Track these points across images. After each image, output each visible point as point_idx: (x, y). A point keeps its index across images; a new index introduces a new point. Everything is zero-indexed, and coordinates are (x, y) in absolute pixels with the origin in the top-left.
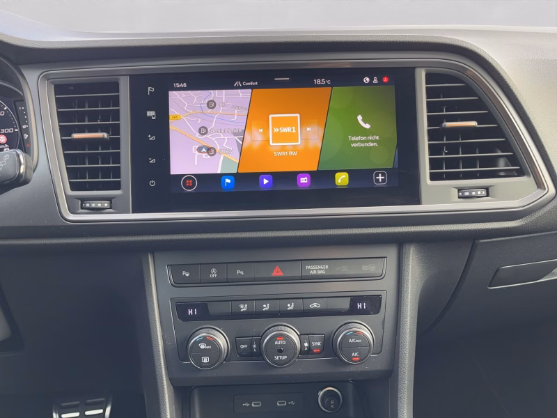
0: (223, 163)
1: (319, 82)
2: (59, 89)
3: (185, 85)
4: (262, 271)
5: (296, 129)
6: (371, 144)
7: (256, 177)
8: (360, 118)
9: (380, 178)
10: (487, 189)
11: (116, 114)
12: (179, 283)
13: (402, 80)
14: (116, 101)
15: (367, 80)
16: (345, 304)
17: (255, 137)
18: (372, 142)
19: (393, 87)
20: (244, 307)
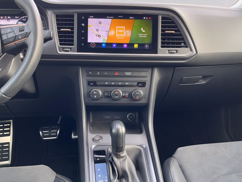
0: (103, 40)
1: (131, 18)
2: (57, 16)
3: (93, 17)
4: (112, 74)
5: (124, 31)
6: (145, 37)
7: (112, 44)
8: (142, 29)
9: (147, 46)
10: (176, 51)
11: (73, 24)
12: (88, 75)
13: (154, 18)
14: (73, 20)
15: (144, 18)
16: (136, 84)
17: (112, 33)
19: (152, 20)
20: (107, 83)
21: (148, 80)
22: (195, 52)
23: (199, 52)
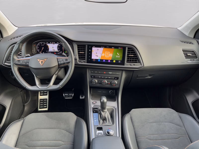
0: (99, 58)
1: (112, 48)
2: (78, 46)
4: (103, 72)
5: (109, 54)
7: (103, 60)
8: (118, 53)
9: (119, 62)
10: (134, 64)
11: (85, 50)
12: (91, 73)
13: (124, 48)
14: (85, 48)
15: (119, 48)
16: (114, 78)
17: (103, 55)
18: (119, 57)
19: (123, 49)
20: (100, 77)
21: (120, 77)
22: (143, 65)
23: (145, 66)
